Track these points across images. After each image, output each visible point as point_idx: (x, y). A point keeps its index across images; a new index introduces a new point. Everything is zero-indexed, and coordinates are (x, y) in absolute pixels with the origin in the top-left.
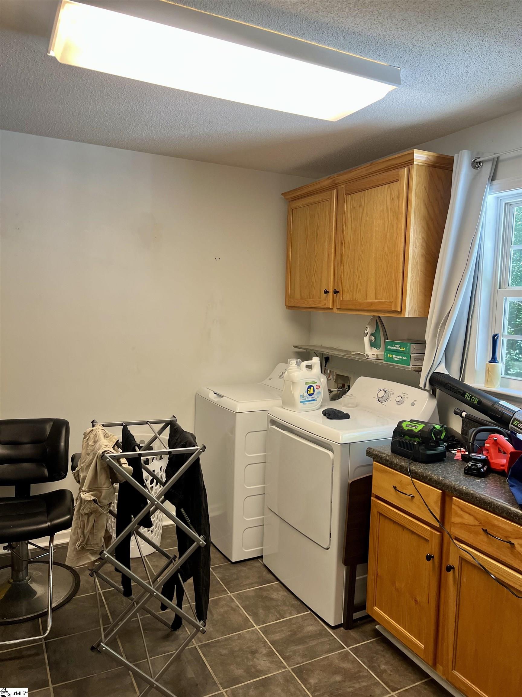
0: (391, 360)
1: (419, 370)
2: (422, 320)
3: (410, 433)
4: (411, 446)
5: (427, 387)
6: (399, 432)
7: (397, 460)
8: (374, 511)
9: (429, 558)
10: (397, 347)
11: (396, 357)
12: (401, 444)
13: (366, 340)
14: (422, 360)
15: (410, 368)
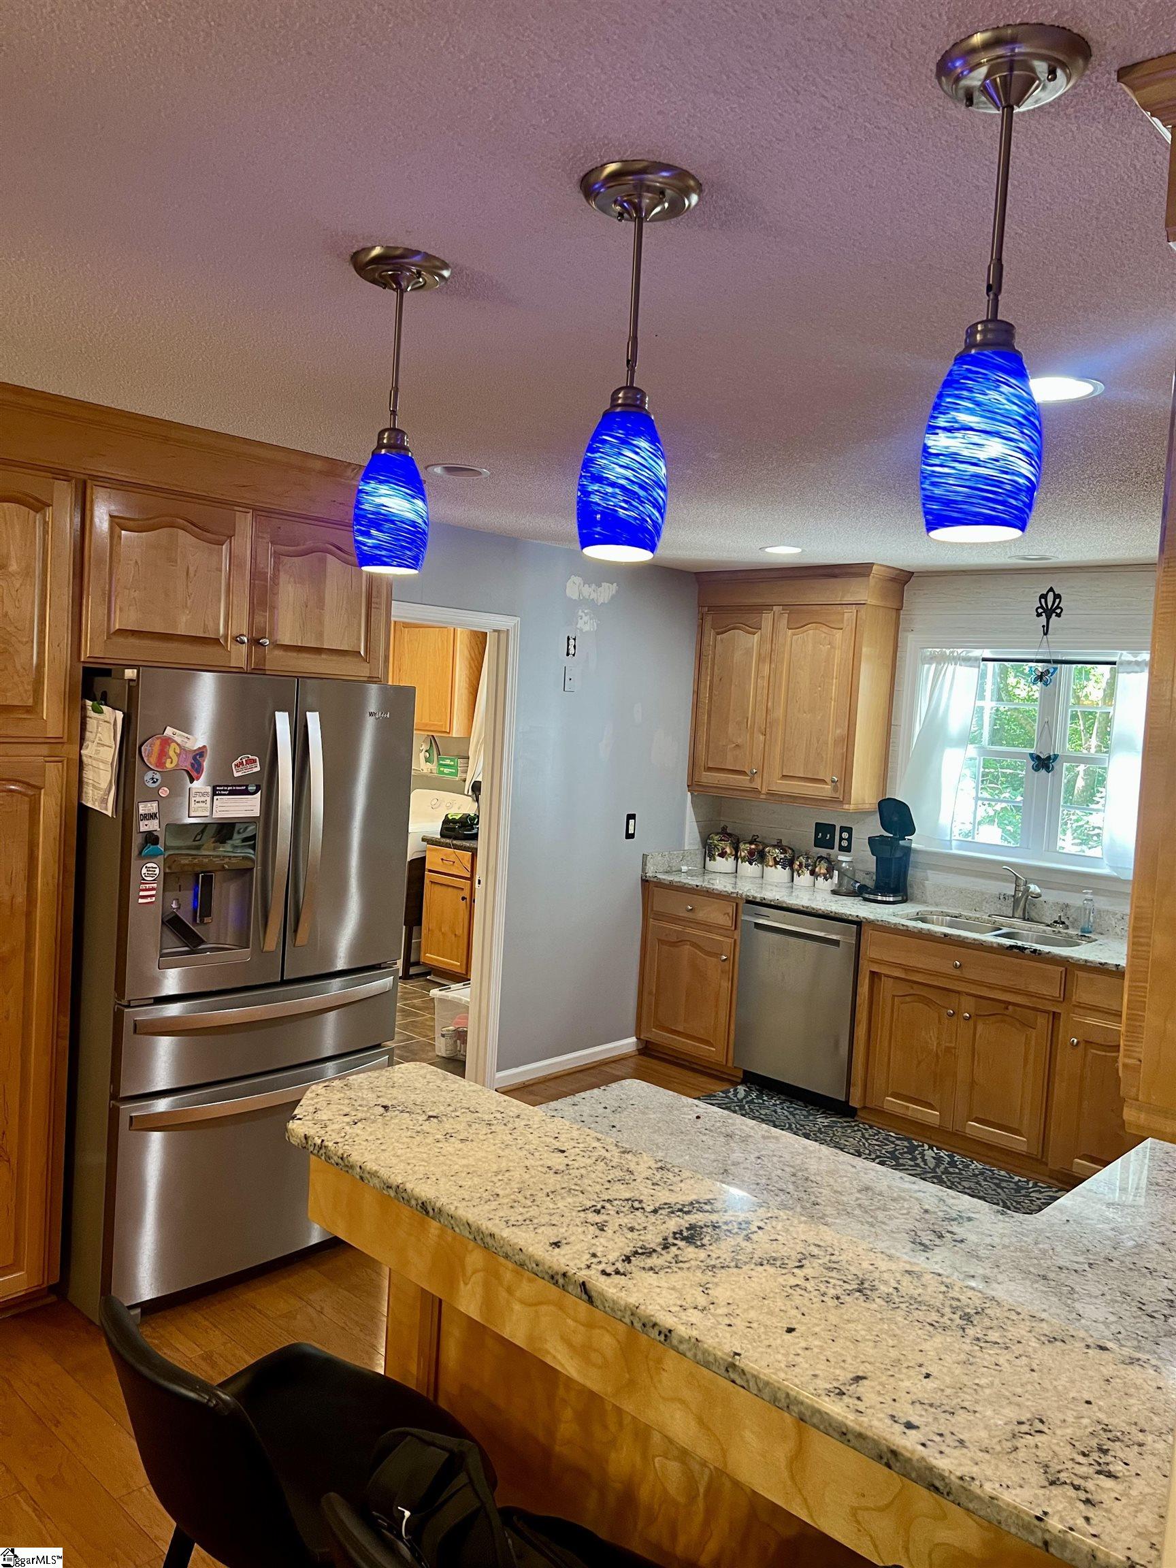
0: (442, 772)
1: (465, 781)
2: (467, 739)
3: (454, 821)
4: (453, 829)
5: (470, 793)
6: (447, 821)
7: (443, 840)
8: (427, 881)
9: (463, 899)
10: (448, 762)
11: (446, 770)
12: (447, 829)
13: (422, 755)
14: (466, 772)
15: (457, 779)
